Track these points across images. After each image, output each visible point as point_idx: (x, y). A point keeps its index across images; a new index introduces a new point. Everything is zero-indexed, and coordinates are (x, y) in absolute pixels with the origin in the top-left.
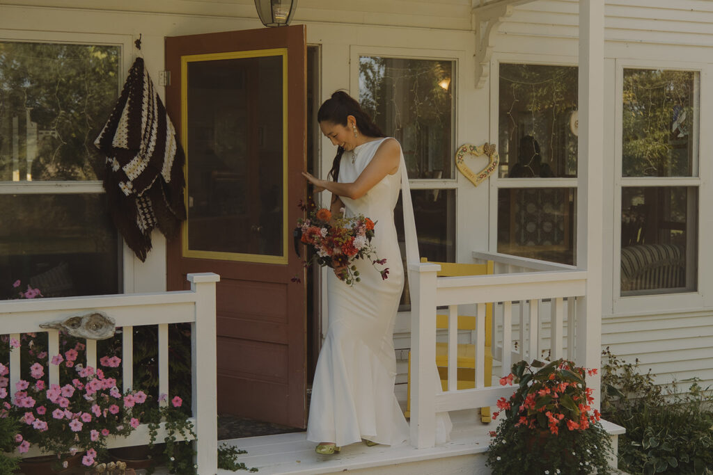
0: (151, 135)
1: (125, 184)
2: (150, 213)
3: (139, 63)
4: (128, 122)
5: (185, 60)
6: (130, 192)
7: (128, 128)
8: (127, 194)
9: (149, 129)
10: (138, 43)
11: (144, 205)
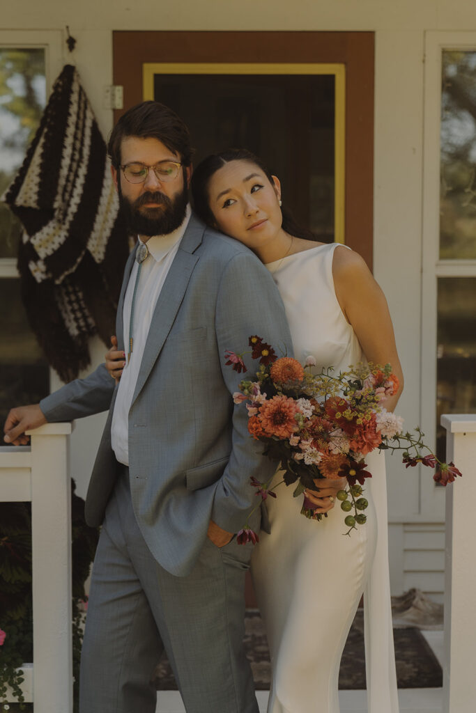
0: (74, 186)
1: (36, 265)
2: (81, 309)
3: (69, 73)
4: (42, 166)
5: (150, 70)
6: (44, 277)
7: (40, 175)
8: (39, 280)
9: (72, 178)
10: (71, 43)
11: (73, 298)
